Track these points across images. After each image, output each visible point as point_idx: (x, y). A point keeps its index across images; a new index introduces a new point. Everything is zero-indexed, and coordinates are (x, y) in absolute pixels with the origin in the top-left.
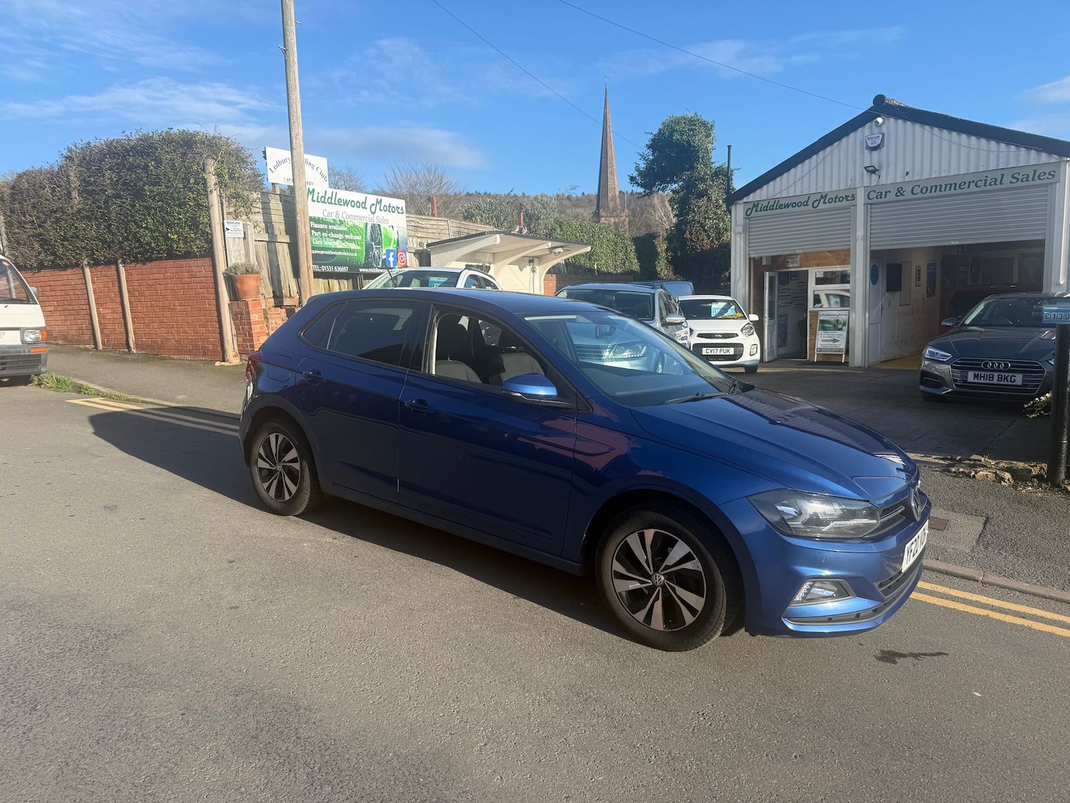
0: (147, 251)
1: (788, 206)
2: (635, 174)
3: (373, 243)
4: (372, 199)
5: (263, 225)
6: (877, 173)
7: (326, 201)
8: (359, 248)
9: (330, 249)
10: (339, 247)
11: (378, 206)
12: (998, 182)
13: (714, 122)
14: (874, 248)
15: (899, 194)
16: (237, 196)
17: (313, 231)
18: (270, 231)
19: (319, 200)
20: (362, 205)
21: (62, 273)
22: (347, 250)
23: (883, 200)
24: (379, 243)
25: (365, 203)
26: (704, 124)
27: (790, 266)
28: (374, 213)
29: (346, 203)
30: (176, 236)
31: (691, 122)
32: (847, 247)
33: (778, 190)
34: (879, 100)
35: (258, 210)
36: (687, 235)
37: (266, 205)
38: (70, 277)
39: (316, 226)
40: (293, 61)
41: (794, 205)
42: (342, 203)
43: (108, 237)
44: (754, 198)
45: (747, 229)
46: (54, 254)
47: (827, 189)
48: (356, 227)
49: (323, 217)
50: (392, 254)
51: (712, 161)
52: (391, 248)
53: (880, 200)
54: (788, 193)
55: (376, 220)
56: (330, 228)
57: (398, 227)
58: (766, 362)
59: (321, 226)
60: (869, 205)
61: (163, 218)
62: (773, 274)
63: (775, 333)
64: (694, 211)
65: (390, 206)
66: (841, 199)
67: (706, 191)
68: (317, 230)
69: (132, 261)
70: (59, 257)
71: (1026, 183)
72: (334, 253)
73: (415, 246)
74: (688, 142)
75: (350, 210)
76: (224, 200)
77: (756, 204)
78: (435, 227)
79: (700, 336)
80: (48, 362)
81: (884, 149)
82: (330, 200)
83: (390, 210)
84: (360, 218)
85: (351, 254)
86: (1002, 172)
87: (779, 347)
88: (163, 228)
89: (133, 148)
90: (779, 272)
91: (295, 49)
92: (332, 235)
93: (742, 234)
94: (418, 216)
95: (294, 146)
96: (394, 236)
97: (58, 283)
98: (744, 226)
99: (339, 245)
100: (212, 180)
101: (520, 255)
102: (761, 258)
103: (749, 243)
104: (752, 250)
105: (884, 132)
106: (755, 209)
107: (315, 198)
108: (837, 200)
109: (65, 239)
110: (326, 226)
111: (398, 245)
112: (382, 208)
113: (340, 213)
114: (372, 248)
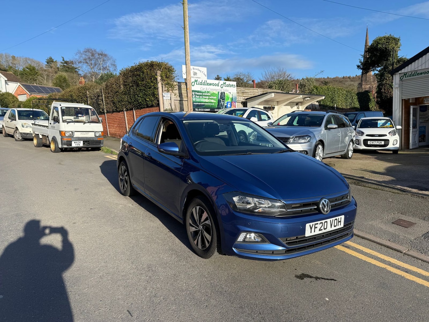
0: (141, 105)
1: (421, 74)
2: (359, 64)
4: (222, 82)
5: (178, 94)
7: (202, 84)
8: (215, 101)
9: (203, 102)
10: (206, 101)
11: (224, 85)
13: (400, 37)
16: (168, 84)
17: (196, 96)
18: (181, 96)
19: (199, 84)
20: (218, 85)
21: (119, 113)
22: (210, 102)
24: (224, 99)
25: (219, 84)
26: (394, 39)
27: (426, 102)
28: (222, 88)
29: (210, 84)
30: (148, 99)
31: (388, 39)
33: (416, 66)
35: (177, 89)
36: (383, 90)
37: (180, 87)
38: (121, 115)
39: (198, 94)
40: (187, 31)
41: (424, 73)
42: (209, 85)
43: (130, 100)
44: (404, 71)
45: (401, 86)
46: (116, 107)
48: (214, 93)
49: (201, 90)
50: (229, 103)
51: (398, 55)
52: (229, 101)
54: (422, 67)
55: (223, 90)
56: (203, 94)
57: (232, 93)
58: (411, 149)
59: (200, 94)
61: (144, 93)
62: (415, 107)
63: (417, 135)
64: (386, 79)
65: (229, 85)
68: (198, 95)
69: (137, 109)
70: (118, 108)
72: (205, 104)
73: (242, 100)
74: (386, 48)
75: (212, 87)
76: (163, 86)
77: (405, 74)
78: (252, 92)
79: (367, 135)
80: (104, 143)
82: (204, 84)
83: (229, 86)
84: (216, 90)
85: (212, 104)
87: (419, 142)
88: (145, 97)
89: (136, 68)
90: (420, 106)
91: (188, 27)
92: (204, 97)
93: (399, 88)
94: (244, 88)
95: (187, 64)
97: (118, 117)
98: (400, 85)
99: (207, 101)
100: (159, 78)
101: (289, 102)
102: (409, 99)
103: (402, 93)
104: (404, 96)
106: (405, 76)
107: (198, 83)
109: (119, 102)
110: (202, 94)
111: (232, 100)
112: (226, 86)
113: (208, 88)
114: (221, 101)
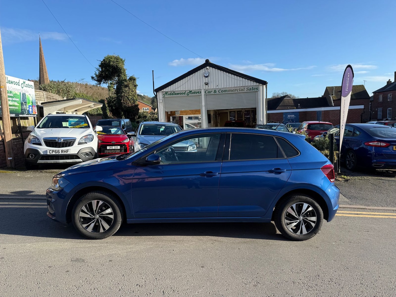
1: (178, 94)
2: (94, 76)
3: (23, 102)
4: (22, 81)
6: (208, 85)
12: (243, 90)
14: (208, 109)
15: (215, 92)
20: (18, 84)
22: (14, 106)
23: (210, 94)
26: (121, 60)
28: (23, 88)
29: (12, 82)
31: (117, 58)
32: (199, 109)
33: (174, 88)
34: (207, 61)
36: (122, 101)
41: (180, 94)
42: (10, 82)
44: (166, 90)
47: (191, 89)
48: (16, 94)
50: (31, 107)
52: (30, 104)
53: (209, 94)
54: (178, 89)
57: (32, 95)
60: (206, 95)
64: (124, 92)
66: (196, 93)
67: (128, 85)
71: (250, 91)
75: (13, 86)
81: (209, 77)
83: (29, 86)
84: (18, 90)
85: (16, 108)
86: (244, 87)
93: (162, 103)
96: (31, 99)
98: (163, 100)
99: (11, 103)
102: (169, 112)
103: (165, 107)
104: (166, 109)
105: (209, 72)
106: (166, 94)
108: (195, 93)
111: (32, 103)
112: (25, 86)
113: (10, 87)
114: (23, 105)
